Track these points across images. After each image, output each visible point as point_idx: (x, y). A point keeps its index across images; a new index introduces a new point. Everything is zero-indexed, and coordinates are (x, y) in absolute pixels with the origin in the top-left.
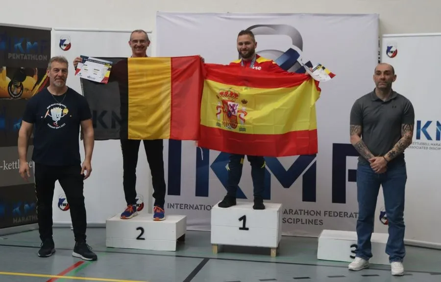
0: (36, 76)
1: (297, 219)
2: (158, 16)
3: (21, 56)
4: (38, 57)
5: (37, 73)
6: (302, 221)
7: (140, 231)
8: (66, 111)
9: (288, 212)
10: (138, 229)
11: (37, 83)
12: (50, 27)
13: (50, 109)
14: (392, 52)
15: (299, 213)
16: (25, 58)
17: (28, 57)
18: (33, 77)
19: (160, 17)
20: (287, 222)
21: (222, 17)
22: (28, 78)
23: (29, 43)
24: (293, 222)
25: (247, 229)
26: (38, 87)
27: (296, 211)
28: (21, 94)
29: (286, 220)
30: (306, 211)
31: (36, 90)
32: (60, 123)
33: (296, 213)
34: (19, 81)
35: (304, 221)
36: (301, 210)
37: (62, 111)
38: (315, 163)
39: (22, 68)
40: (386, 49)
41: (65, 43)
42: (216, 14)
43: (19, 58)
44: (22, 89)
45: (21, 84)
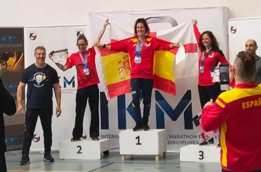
0: (15, 57)
1: (182, 141)
2: (90, 15)
3: (5, 46)
4: (16, 45)
5: (16, 55)
6: (185, 142)
7: (79, 148)
8: (45, 77)
9: (176, 137)
10: (78, 147)
11: (16, 61)
12: (23, 26)
13: (36, 76)
14: (234, 30)
15: (183, 137)
16: (8, 46)
17: (10, 46)
18: (13, 58)
19: (91, 15)
20: (176, 144)
21: (128, 14)
22: (10, 59)
23: (10, 37)
24: (180, 143)
25: (141, 144)
26: (17, 64)
27: (181, 136)
28: (6, 69)
29: (176, 142)
30: (187, 136)
31: (16, 66)
32: (41, 84)
33: (181, 137)
34: (5, 61)
35: (187, 142)
36: (184, 136)
37: (43, 77)
38: (191, 104)
39: (6, 53)
40: (230, 28)
41: (33, 35)
42: (125, 12)
43: (4, 47)
44: (7, 66)
45: (6, 63)
